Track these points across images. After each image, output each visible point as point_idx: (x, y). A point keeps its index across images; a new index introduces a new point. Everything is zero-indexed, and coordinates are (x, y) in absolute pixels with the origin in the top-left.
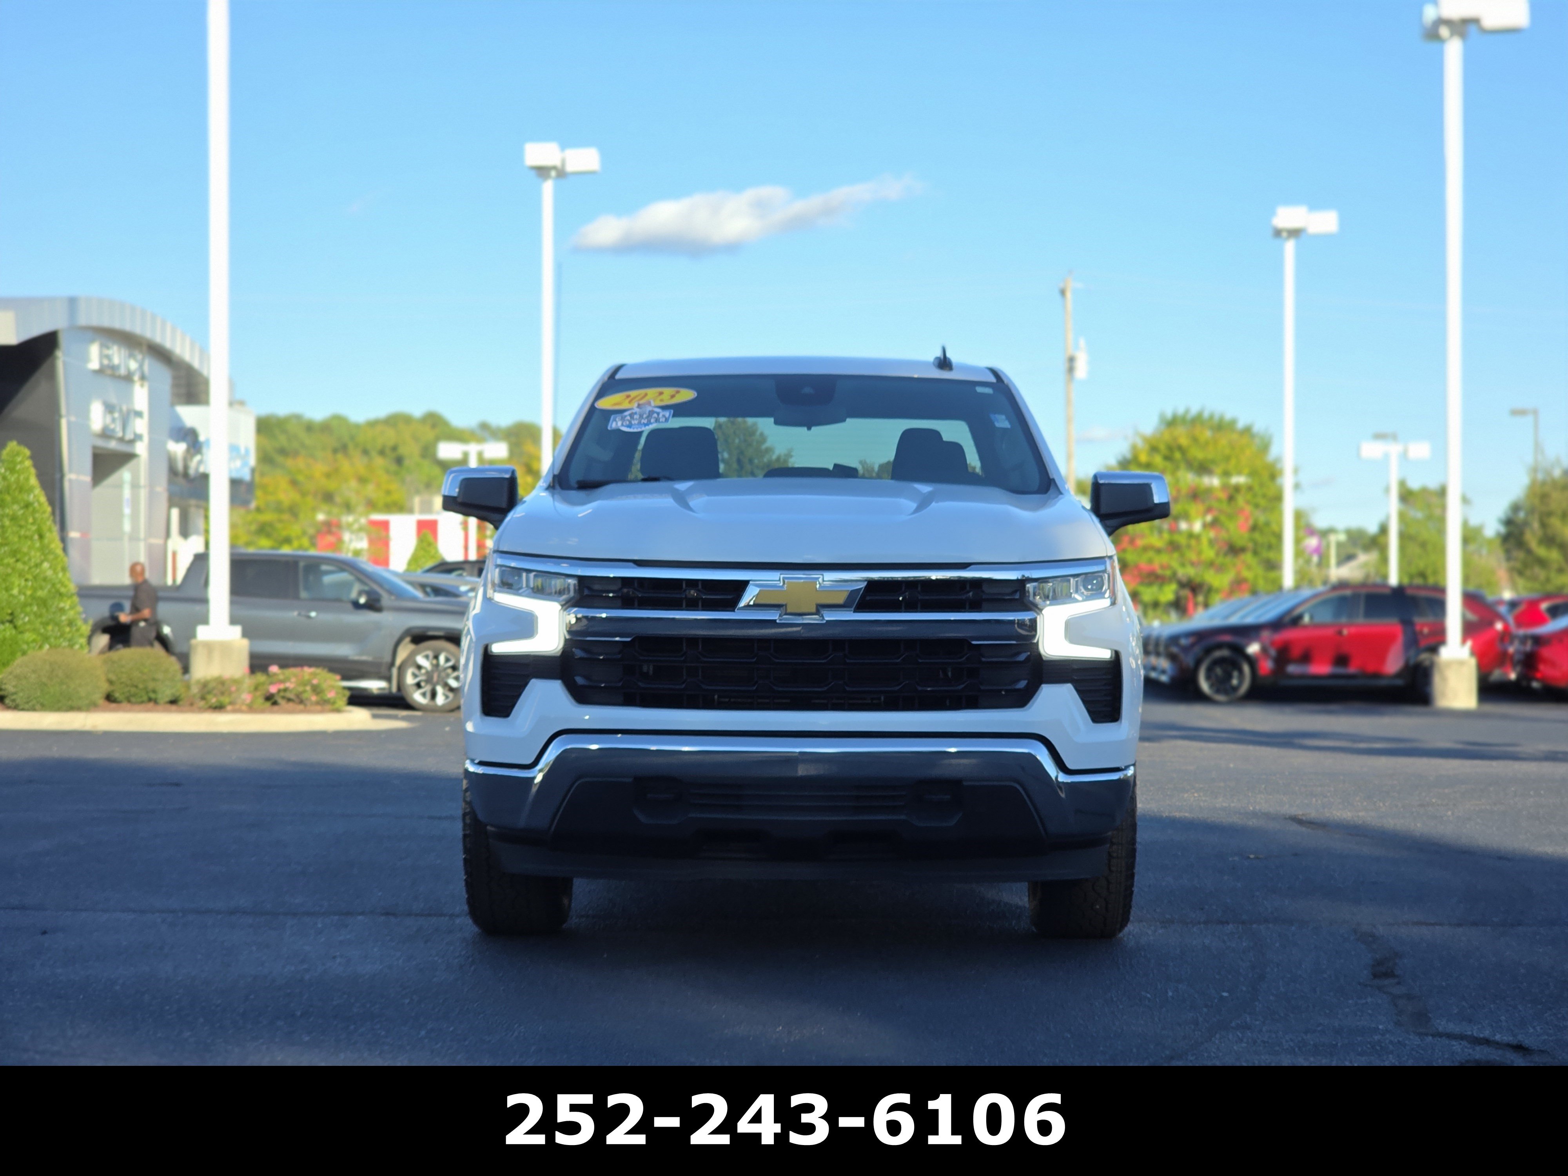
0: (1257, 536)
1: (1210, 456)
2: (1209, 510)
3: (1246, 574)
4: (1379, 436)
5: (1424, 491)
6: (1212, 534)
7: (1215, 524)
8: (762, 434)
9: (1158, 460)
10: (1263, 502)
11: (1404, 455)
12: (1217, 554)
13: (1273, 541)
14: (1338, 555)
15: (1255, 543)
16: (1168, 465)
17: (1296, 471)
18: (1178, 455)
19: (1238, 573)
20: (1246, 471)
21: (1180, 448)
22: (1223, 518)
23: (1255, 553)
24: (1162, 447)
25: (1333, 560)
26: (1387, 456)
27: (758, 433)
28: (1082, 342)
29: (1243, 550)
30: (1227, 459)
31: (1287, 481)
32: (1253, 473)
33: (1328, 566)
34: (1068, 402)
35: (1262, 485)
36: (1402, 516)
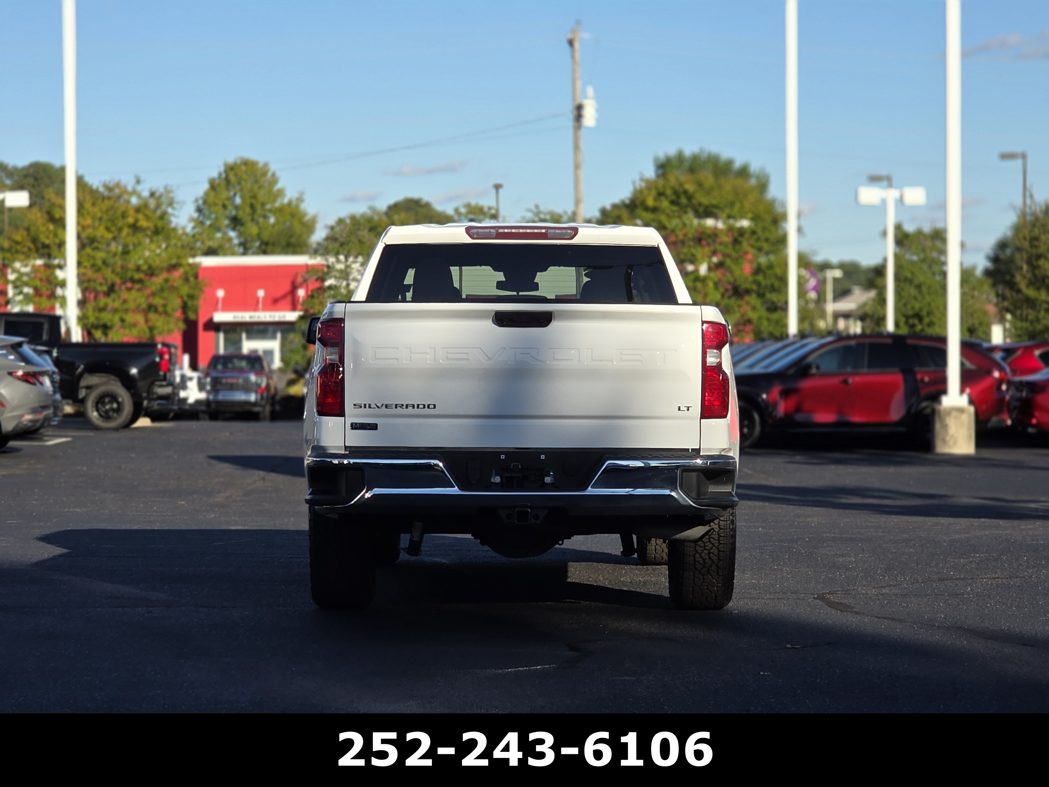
0: (760, 278)
1: (714, 202)
2: (714, 253)
3: (753, 315)
4: (875, 179)
5: (919, 233)
6: (716, 275)
7: (720, 265)
8: (274, 175)
9: (665, 204)
10: (766, 246)
11: (901, 201)
12: (723, 295)
13: (776, 284)
14: (834, 291)
15: (758, 284)
16: (675, 208)
17: (799, 215)
18: (684, 200)
19: (743, 315)
20: (750, 215)
21: (686, 192)
22: (728, 262)
23: (761, 295)
24: (669, 192)
25: (830, 295)
26: (884, 202)
27: (269, 174)
28: (590, 91)
29: (748, 292)
30: (732, 204)
31: (791, 226)
32: (755, 218)
33: (825, 301)
34: (576, 147)
35: (764, 229)
36: (897, 257)
